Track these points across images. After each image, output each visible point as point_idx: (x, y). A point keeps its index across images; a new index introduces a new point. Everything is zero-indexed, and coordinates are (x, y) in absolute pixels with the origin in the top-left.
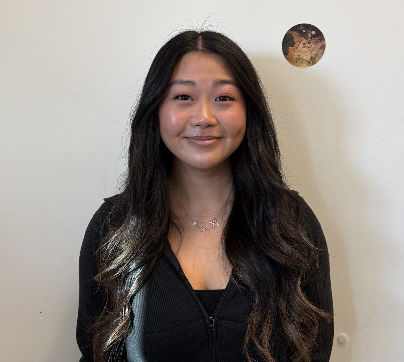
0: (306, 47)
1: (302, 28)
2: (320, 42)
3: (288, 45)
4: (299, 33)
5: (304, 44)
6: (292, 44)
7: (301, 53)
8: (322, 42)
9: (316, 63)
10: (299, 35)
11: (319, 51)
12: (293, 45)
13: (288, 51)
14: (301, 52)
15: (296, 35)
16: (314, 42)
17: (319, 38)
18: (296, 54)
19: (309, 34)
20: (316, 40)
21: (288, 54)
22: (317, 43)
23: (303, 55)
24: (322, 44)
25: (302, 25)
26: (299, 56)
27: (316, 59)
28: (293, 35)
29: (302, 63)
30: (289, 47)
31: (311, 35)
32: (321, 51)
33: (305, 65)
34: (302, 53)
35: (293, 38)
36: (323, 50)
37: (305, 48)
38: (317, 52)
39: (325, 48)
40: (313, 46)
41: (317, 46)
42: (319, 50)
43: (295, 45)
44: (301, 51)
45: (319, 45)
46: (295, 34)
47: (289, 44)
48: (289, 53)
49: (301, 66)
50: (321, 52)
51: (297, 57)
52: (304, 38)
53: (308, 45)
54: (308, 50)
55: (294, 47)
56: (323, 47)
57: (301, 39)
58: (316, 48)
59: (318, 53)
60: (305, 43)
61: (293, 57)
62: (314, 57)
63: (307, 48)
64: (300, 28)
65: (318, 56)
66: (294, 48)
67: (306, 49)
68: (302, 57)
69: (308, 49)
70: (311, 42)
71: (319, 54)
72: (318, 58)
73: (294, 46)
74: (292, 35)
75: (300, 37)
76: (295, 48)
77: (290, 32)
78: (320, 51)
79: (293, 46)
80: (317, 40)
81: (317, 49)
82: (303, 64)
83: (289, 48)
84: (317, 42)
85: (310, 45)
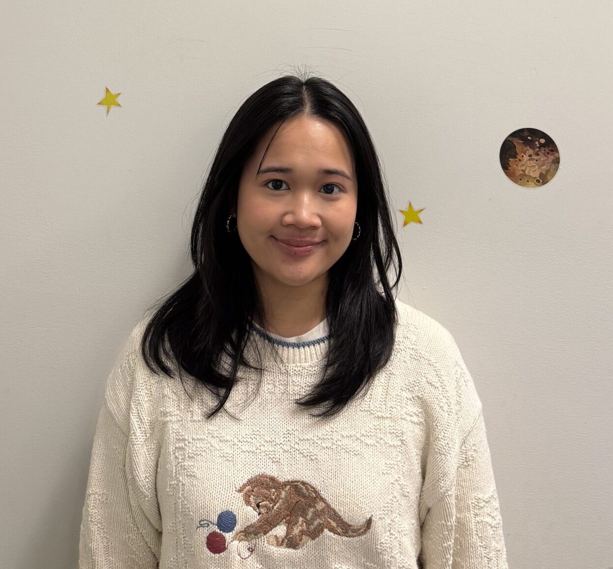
0: (533, 159)
1: (526, 133)
2: (552, 155)
3: (507, 155)
4: (522, 140)
5: (530, 156)
6: (514, 154)
8: (555, 154)
9: (547, 182)
10: (523, 143)
12: (516, 156)
13: (509, 164)
14: (526, 167)
15: (518, 143)
16: (544, 154)
17: (550, 149)
18: (520, 169)
19: (537, 143)
20: (546, 150)
21: (509, 168)
22: (548, 155)
23: (529, 171)
24: (555, 157)
25: (525, 130)
26: (524, 171)
27: (547, 177)
28: (515, 144)
29: (528, 181)
30: (510, 159)
31: (540, 143)
33: (533, 184)
34: (528, 168)
35: (515, 147)
37: (531, 162)
39: (559, 163)
40: (542, 158)
41: (548, 159)
42: (551, 164)
44: (526, 165)
45: (551, 158)
47: (509, 155)
48: (510, 166)
49: (526, 185)
50: (554, 167)
51: (522, 172)
52: (530, 148)
53: (536, 158)
54: (537, 163)
55: (517, 159)
56: (557, 161)
57: (525, 148)
58: (546, 162)
60: (530, 153)
61: (516, 172)
62: (544, 173)
63: (535, 161)
64: (524, 134)
65: (549, 173)
66: (516, 161)
67: (533, 163)
68: (529, 173)
70: (539, 153)
71: (551, 170)
72: (550, 175)
74: (512, 142)
75: (523, 145)
76: (518, 161)
77: (510, 139)
78: (552, 166)
80: (548, 151)
81: (548, 163)
82: (530, 183)
83: (509, 161)
84: (548, 153)
85: (539, 157)
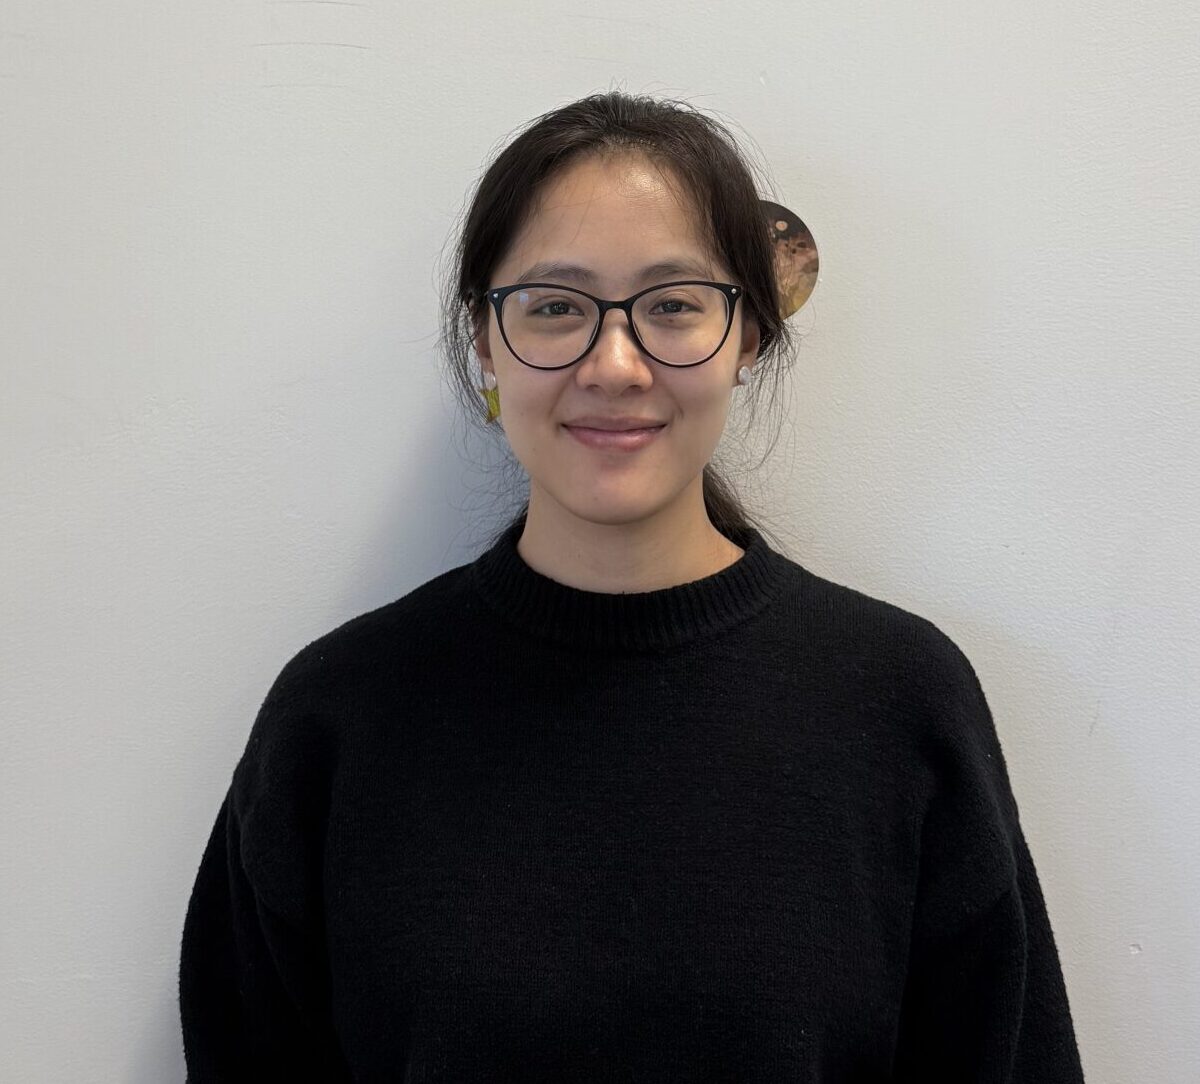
2: (802, 253)
8: (808, 252)
9: (793, 313)
16: (786, 253)
17: (798, 241)
20: (790, 245)
22: (795, 255)
24: (808, 258)
32: (805, 277)
36: (812, 275)
38: (796, 281)
39: (816, 270)
40: (783, 263)
41: (794, 264)
42: (800, 274)
45: (801, 260)
50: (807, 280)
56: (813, 267)
58: (791, 270)
59: (798, 284)
65: (797, 294)
71: (801, 287)
78: (802, 278)
80: (793, 247)
81: (795, 272)
84: (794, 251)
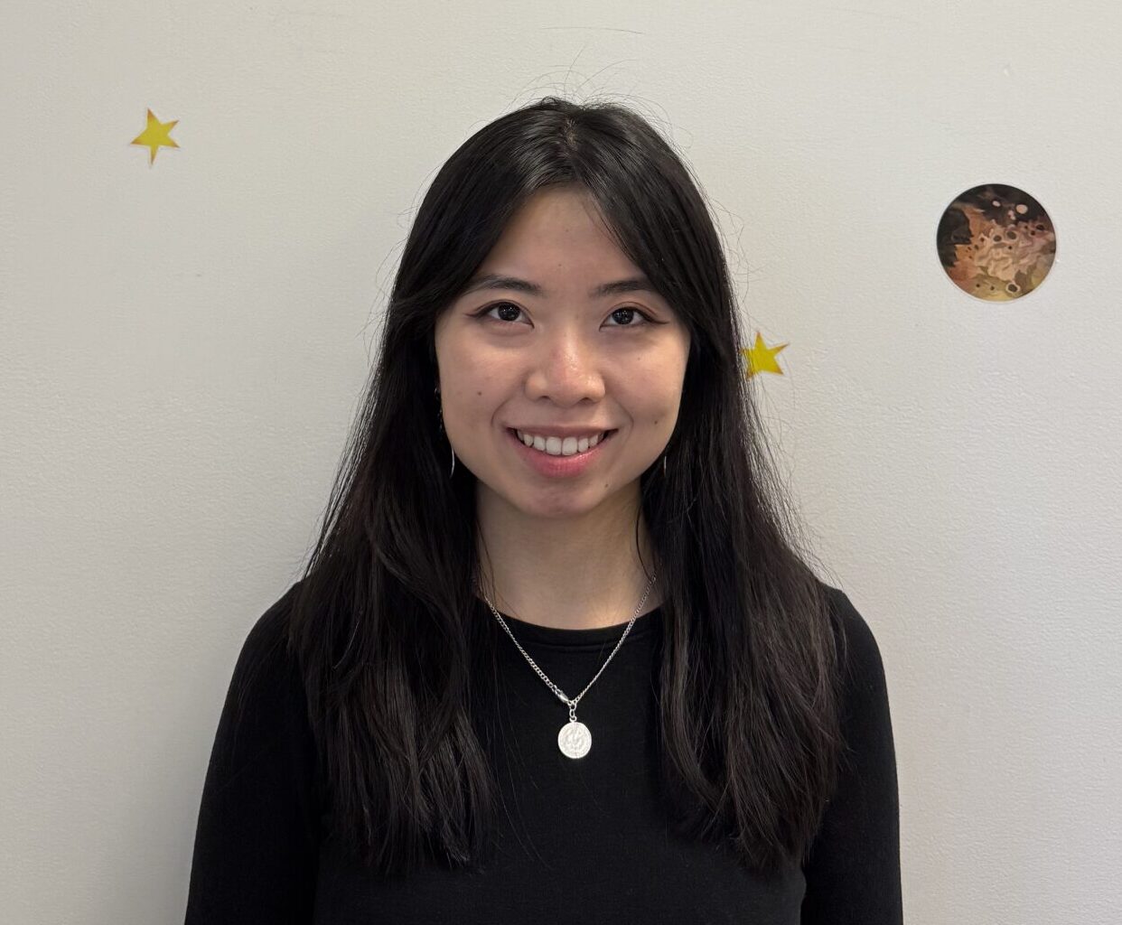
0: (1003, 246)
1: (989, 195)
2: (1042, 235)
3: (952, 238)
4: (981, 208)
6: (965, 236)
7: (989, 263)
9: (1031, 290)
10: (984, 213)
11: (1038, 257)
12: (969, 240)
13: (955, 255)
14: (990, 260)
15: (975, 213)
16: (1026, 234)
17: (1038, 224)
18: (977, 263)
19: (1011, 213)
21: (955, 263)
22: (1034, 237)
23: (995, 268)
25: (990, 188)
26: (984, 269)
27: (1030, 280)
28: (967, 215)
29: (992, 288)
30: (958, 246)
31: (1017, 214)
32: (1043, 259)
33: (1001, 294)
34: (993, 263)
35: (967, 221)
36: (1050, 255)
37: (1000, 250)
38: (1034, 261)
39: (1054, 251)
40: (1021, 242)
41: (1032, 245)
42: (1038, 254)
43: (971, 239)
44: (990, 257)
45: (1039, 242)
46: (972, 212)
47: (956, 237)
48: (957, 260)
49: (990, 297)
51: (980, 271)
52: (997, 222)
53: (1009, 242)
54: (1008, 253)
55: (970, 246)
57: (987, 224)
58: (1029, 251)
59: (1035, 264)
60: (998, 234)
61: (969, 271)
62: (1026, 273)
63: (1006, 249)
64: (985, 196)
65: (1036, 272)
66: (969, 248)
67: (1001, 253)
68: (994, 272)
69: (1009, 251)
70: (1015, 232)
71: (1039, 267)
72: (1037, 277)
73: (970, 243)
74: (962, 213)
75: (984, 218)
76: (973, 249)
77: (959, 205)
79: (966, 241)
80: (1032, 229)
82: (996, 292)
83: (956, 249)
84: (1033, 233)
85: (1015, 240)
